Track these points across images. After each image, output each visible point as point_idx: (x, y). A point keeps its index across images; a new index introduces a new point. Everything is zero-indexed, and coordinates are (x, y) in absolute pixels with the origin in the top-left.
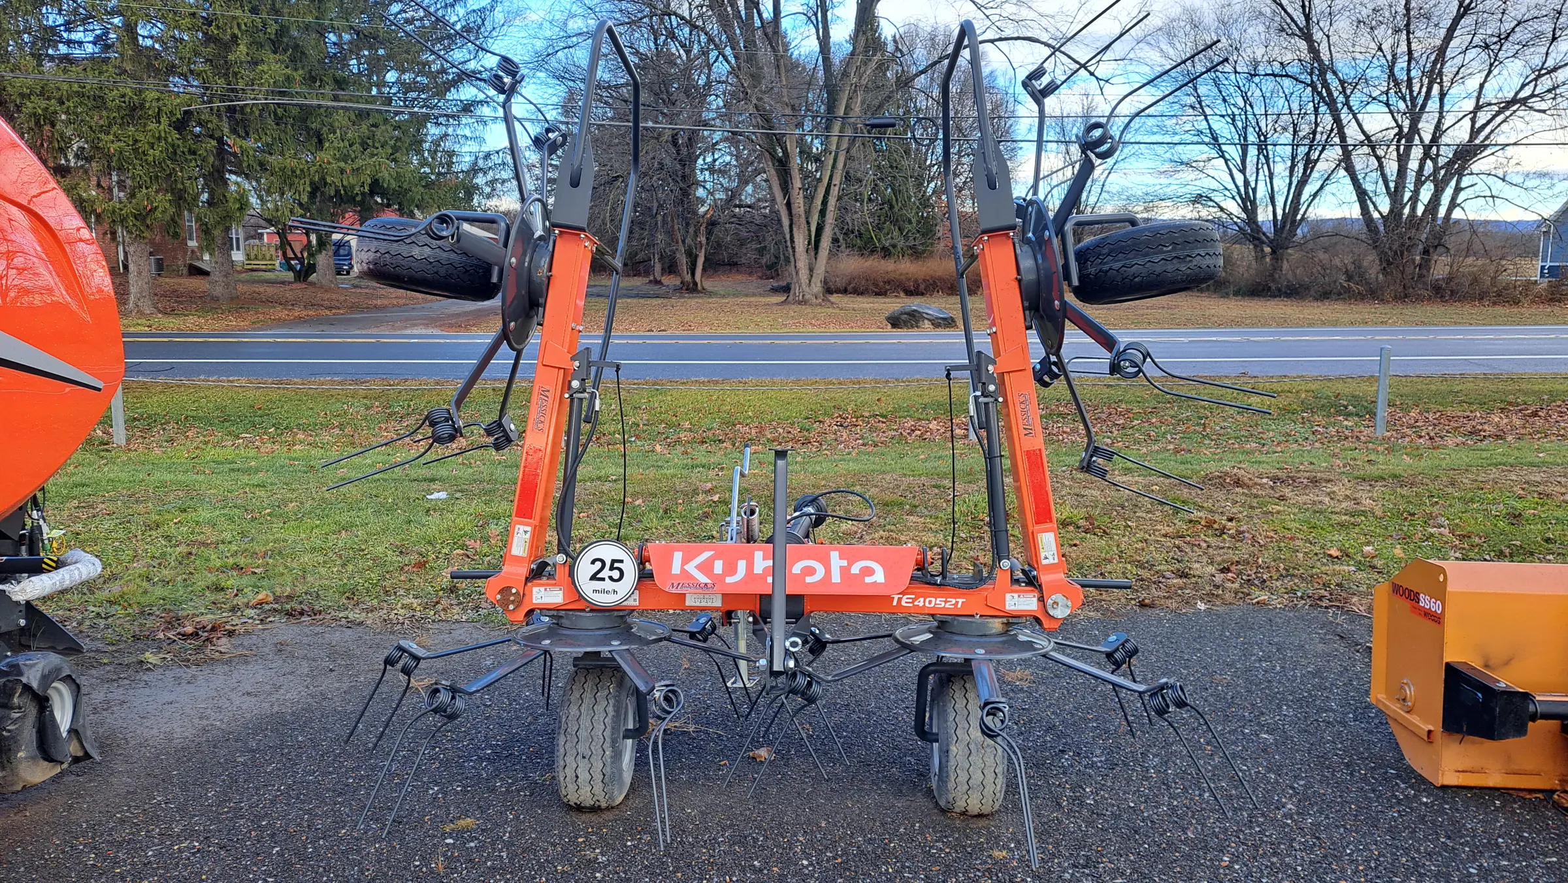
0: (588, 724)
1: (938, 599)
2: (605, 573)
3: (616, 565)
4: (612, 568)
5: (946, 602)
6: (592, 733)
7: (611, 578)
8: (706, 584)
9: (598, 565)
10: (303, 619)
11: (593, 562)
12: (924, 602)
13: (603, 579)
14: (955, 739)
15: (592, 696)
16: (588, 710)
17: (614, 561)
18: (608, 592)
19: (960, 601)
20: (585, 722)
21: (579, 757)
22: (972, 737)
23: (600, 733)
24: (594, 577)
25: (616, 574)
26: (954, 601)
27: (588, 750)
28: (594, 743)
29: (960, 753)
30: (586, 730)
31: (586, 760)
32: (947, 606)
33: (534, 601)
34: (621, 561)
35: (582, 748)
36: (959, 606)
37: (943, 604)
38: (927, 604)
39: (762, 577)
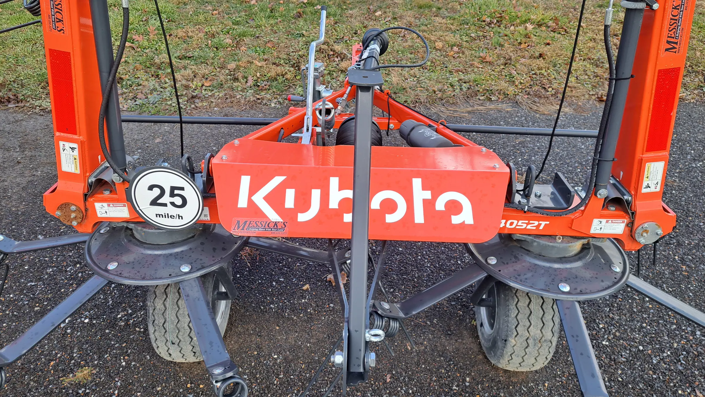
0: (174, 318)
1: (521, 222)
2: (166, 199)
3: (176, 192)
4: (172, 195)
5: (528, 224)
6: (179, 325)
7: (173, 204)
8: (276, 223)
9: (156, 192)
10: (10, 106)
11: (151, 188)
12: (506, 223)
13: (165, 205)
14: (516, 333)
15: (176, 291)
16: (173, 304)
17: (173, 189)
18: (172, 217)
19: (543, 223)
20: (170, 315)
21: (169, 344)
22: (532, 334)
23: (186, 325)
24: (154, 203)
25: (178, 201)
26: (536, 223)
27: (176, 339)
28: (180, 333)
29: (518, 345)
30: (173, 323)
31: (176, 345)
32: (529, 227)
33: (99, 215)
34: (182, 189)
35: (171, 337)
36: (541, 228)
37: (525, 225)
38: (508, 226)
39: (338, 213)
